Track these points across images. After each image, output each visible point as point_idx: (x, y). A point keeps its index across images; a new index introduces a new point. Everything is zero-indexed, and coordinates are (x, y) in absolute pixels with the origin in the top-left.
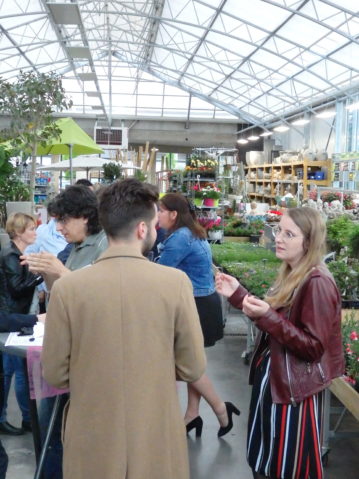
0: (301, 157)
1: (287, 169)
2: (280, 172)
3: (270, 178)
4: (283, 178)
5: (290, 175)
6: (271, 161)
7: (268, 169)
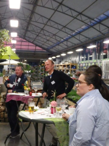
0: (69, 62)
1: (64, 66)
2: (62, 67)
3: (59, 68)
4: (63, 68)
5: (65, 67)
6: (59, 64)
7: (58, 66)
